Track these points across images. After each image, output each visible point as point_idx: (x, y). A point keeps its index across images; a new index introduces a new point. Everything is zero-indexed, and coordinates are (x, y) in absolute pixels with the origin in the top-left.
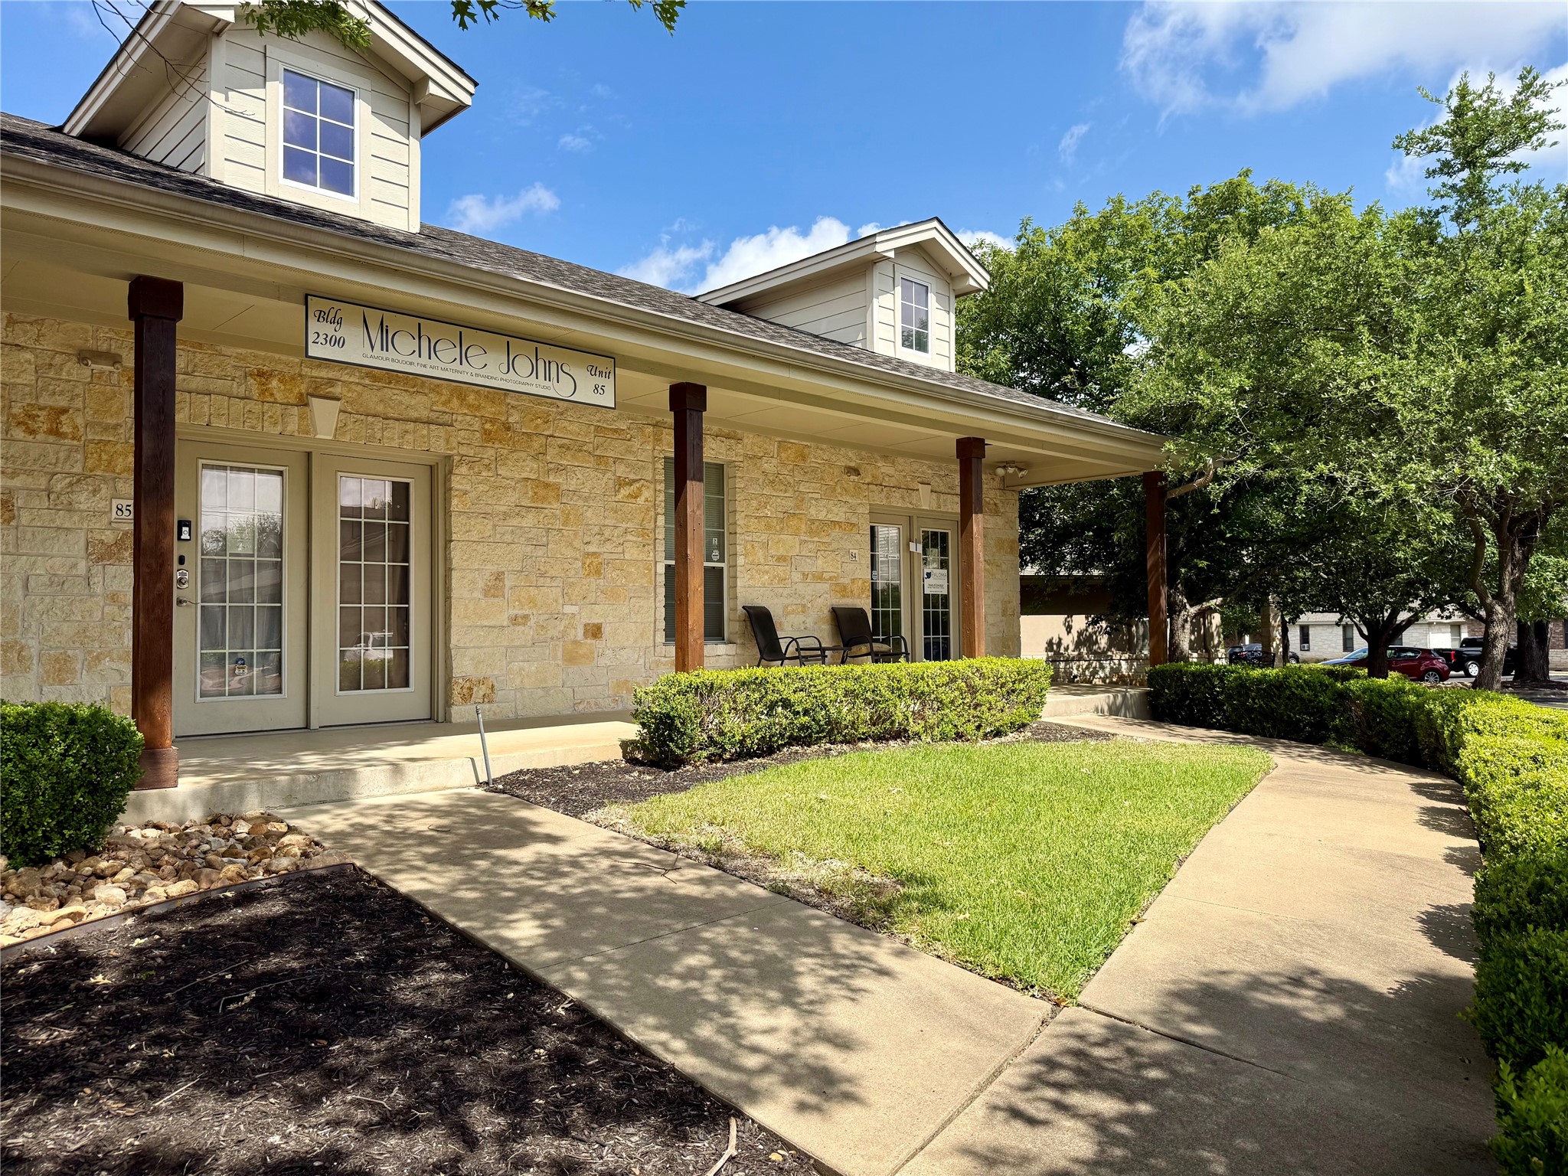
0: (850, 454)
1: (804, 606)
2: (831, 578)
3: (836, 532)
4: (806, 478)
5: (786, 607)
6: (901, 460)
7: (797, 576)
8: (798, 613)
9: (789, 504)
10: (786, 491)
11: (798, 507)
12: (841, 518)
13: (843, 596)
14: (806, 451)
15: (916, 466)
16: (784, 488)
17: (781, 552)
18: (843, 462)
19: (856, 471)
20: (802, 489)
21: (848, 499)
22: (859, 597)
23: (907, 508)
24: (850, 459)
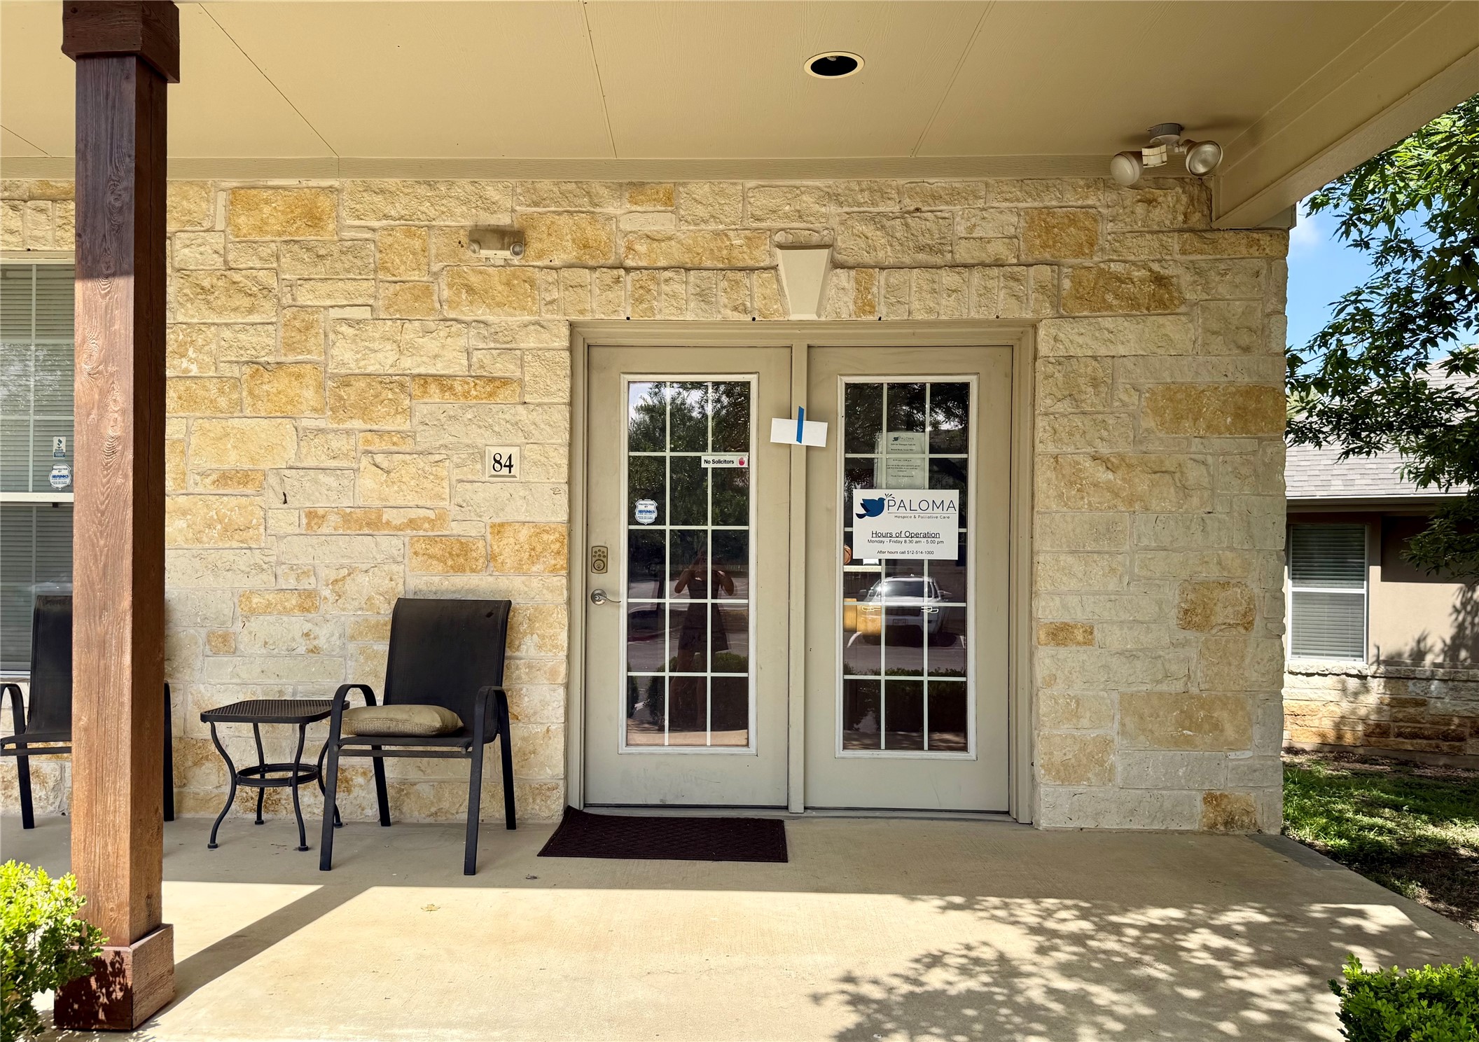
0: (492, 193)
1: (310, 594)
2: (412, 524)
3: (432, 403)
4: (320, 271)
5: (246, 596)
6: (701, 189)
7: (285, 520)
8: (287, 612)
9: (263, 343)
10: (251, 311)
11: (290, 346)
12: (452, 362)
13: (459, 569)
14: (324, 202)
15: (761, 201)
16: (246, 302)
17: (233, 459)
18: (464, 218)
19: (512, 238)
20: (305, 298)
21: (481, 313)
22: (519, 569)
23: (725, 322)
24: (491, 207)
